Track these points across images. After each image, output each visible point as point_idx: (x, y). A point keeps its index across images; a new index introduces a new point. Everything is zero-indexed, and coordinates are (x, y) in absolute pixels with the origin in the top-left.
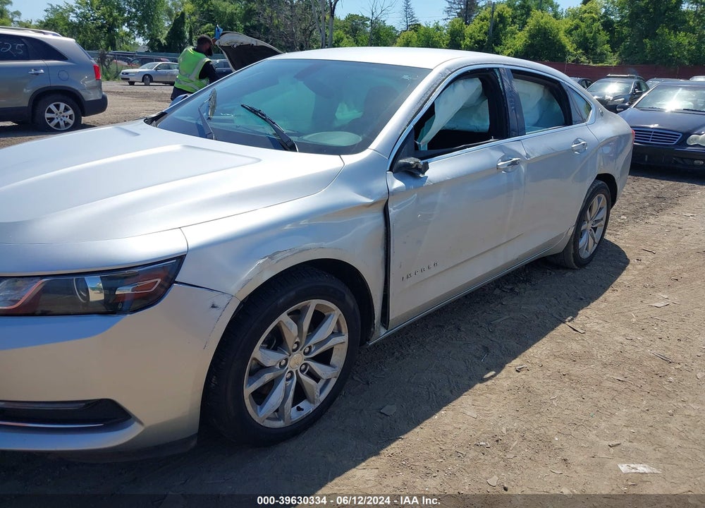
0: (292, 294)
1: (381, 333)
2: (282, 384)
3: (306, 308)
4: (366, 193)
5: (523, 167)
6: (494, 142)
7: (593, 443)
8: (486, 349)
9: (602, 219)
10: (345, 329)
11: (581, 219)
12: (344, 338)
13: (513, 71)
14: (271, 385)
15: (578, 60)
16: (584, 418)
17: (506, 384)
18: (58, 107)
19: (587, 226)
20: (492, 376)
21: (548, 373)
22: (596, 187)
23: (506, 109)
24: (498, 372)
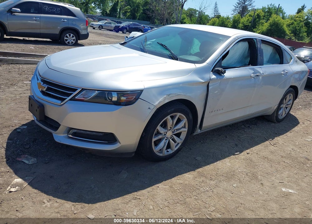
0: (173, 109)
1: (198, 131)
2: (164, 141)
3: (176, 116)
4: (202, 79)
5: (261, 78)
6: (251, 67)
7: (273, 181)
8: (236, 145)
9: (290, 104)
10: (187, 126)
11: (281, 102)
12: (186, 130)
13: (262, 40)
14: (160, 140)
15: (291, 38)
16: (271, 172)
17: (243, 157)
18: (70, 35)
19: (283, 106)
20: (238, 154)
21: (259, 156)
22: (289, 91)
23: (257, 54)
24: (240, 153)
